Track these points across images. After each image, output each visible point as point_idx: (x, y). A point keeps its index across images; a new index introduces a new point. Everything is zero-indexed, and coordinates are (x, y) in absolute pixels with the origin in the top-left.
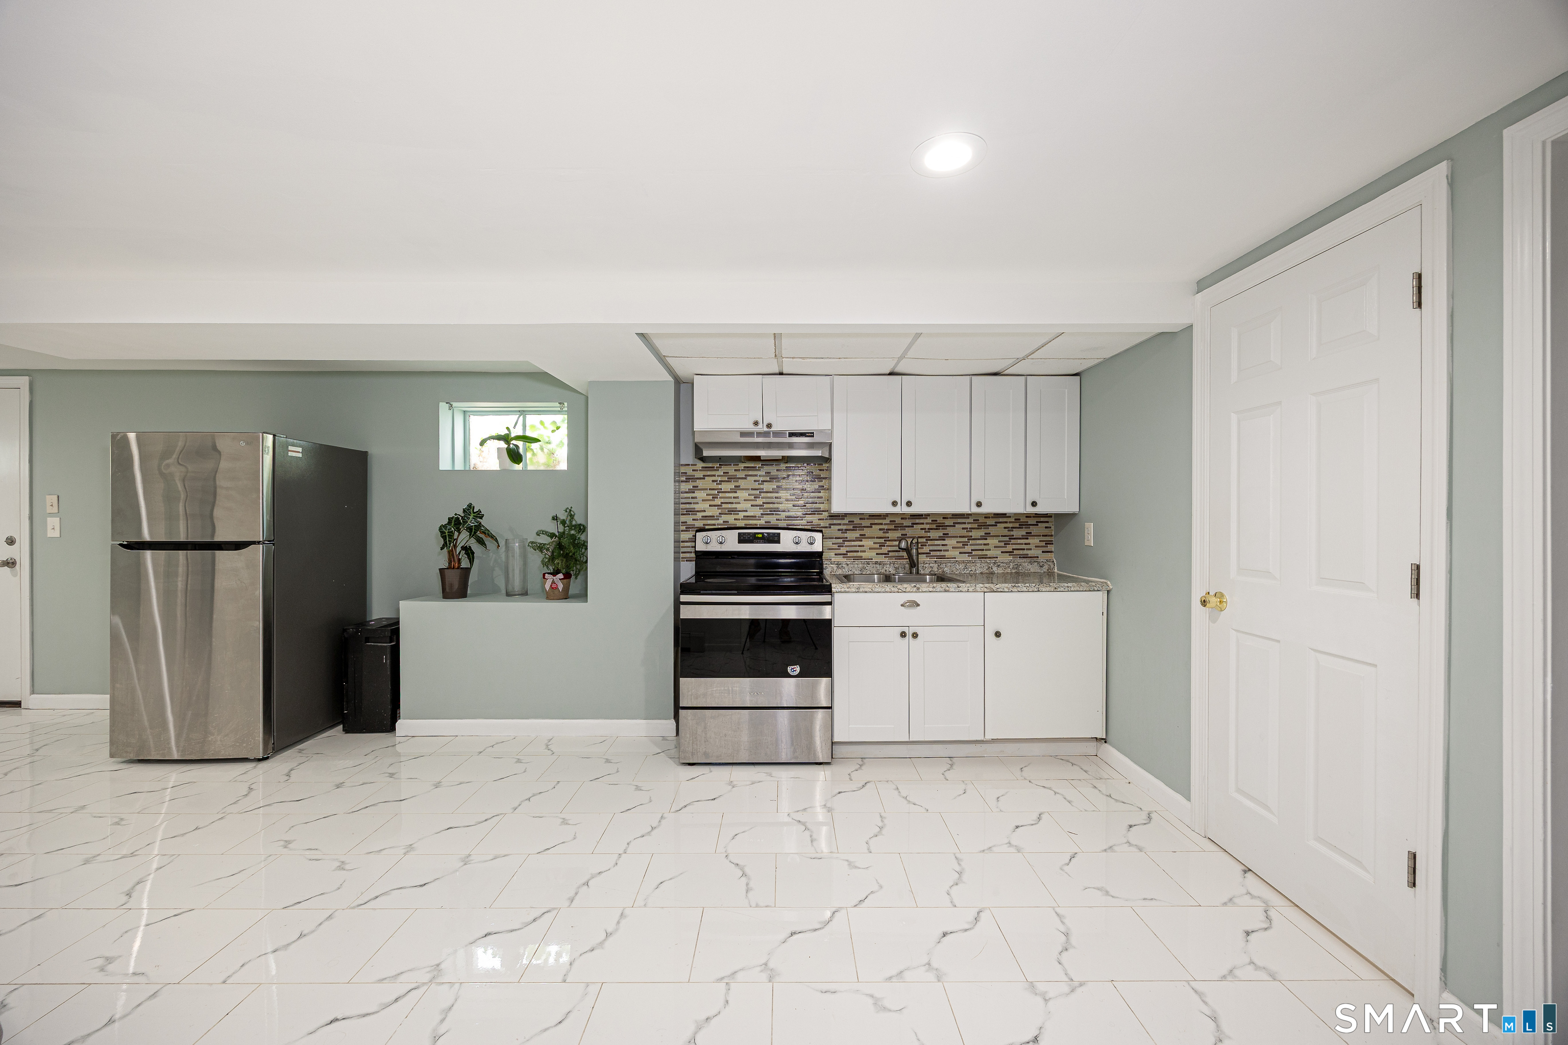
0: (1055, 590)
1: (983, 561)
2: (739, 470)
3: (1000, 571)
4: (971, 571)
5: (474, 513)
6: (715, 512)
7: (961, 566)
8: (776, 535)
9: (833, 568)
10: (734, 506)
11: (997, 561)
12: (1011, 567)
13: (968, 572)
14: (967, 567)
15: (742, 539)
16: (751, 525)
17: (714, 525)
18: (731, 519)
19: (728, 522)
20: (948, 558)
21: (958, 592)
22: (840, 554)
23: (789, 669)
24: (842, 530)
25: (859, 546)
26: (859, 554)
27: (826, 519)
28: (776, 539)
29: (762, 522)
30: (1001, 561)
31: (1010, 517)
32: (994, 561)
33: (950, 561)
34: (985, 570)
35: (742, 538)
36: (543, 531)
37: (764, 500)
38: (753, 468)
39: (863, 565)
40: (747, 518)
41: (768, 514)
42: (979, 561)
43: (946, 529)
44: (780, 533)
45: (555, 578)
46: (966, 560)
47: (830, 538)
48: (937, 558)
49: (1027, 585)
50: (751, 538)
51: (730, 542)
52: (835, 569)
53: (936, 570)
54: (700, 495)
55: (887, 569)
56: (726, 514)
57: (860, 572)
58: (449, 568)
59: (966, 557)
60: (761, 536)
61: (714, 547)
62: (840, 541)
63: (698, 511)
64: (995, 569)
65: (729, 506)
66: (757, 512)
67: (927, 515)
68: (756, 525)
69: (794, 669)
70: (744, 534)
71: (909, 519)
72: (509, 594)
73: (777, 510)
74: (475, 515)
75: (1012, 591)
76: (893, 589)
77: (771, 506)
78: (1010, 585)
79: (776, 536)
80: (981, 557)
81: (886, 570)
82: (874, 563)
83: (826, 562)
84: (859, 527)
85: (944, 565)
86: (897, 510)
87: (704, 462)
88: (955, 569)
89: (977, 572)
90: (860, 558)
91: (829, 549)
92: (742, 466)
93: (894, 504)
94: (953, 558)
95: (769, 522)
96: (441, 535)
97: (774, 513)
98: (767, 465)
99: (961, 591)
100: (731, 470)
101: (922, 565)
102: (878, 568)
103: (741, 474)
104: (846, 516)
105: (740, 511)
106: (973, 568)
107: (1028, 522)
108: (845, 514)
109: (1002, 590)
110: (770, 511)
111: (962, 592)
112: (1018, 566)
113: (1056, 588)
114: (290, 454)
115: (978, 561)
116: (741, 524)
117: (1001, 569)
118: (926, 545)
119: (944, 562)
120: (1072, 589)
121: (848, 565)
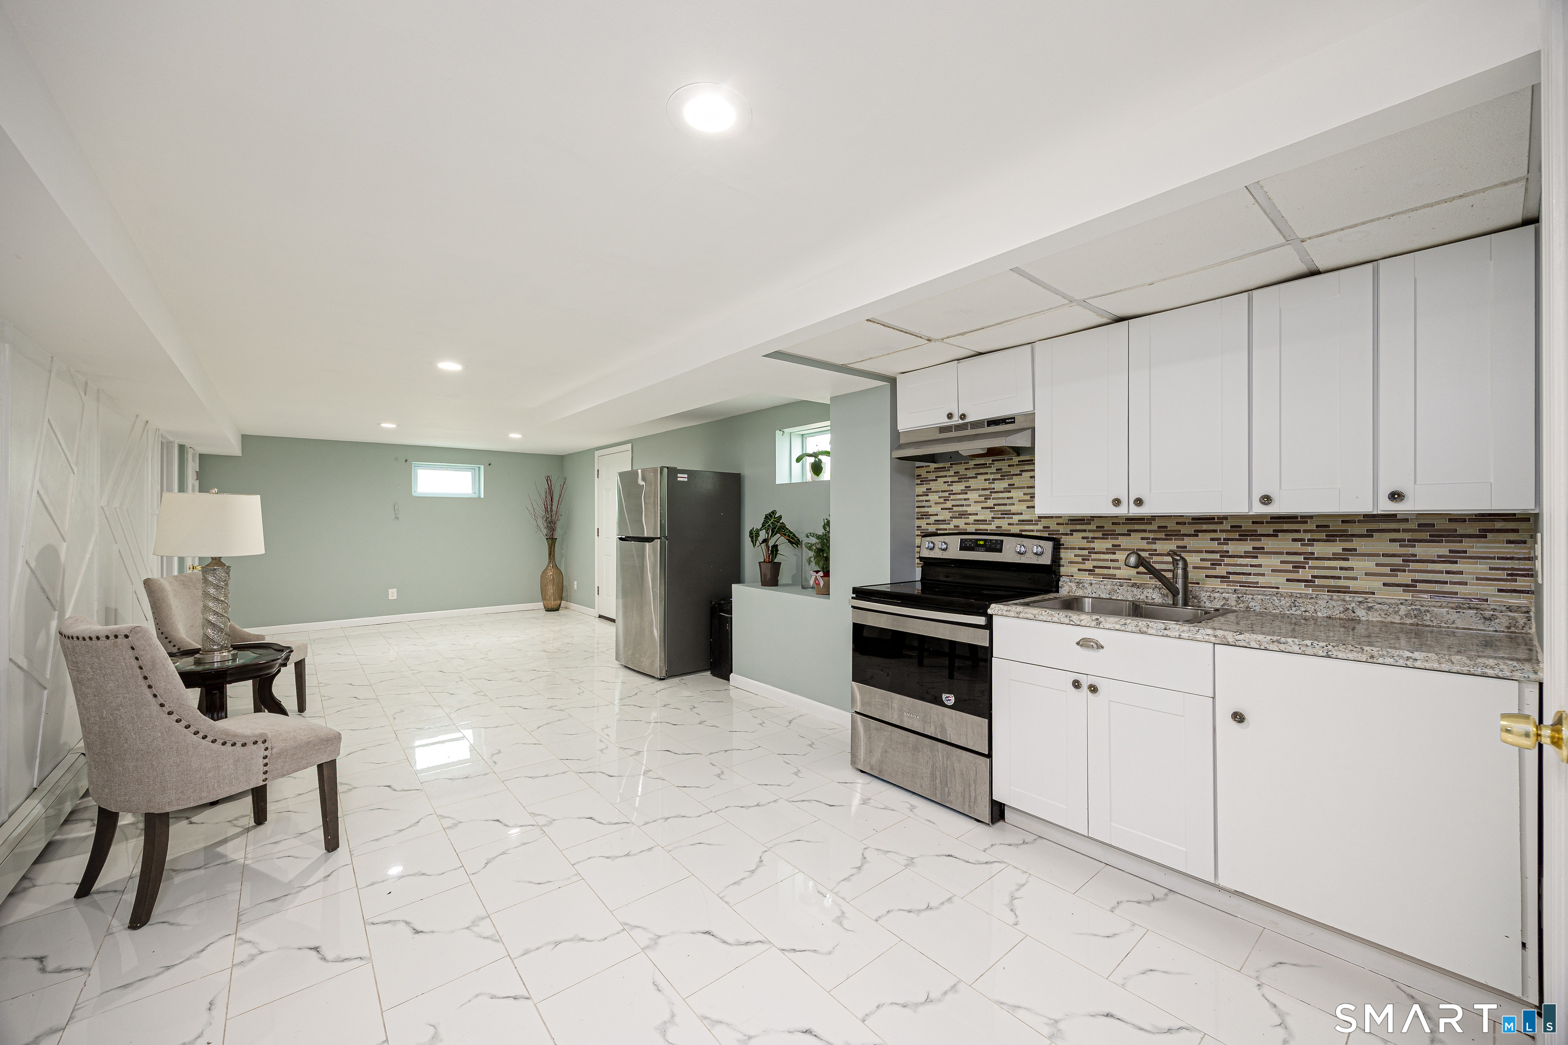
0: (1371, 660)
1: (1335, 597)
2: (969, 469)
3: (1374, 617)
4: (1305, 611)
5: (775, 518)
6: (946, 515)
7: (1283, 602)
8: (999, 542)
9: (1071, 587)
10: (964, 508)
11: (1369, 600)
12: (1402, 613)
13: (1299, 612)
14: (1297, 604)
15: (964, 547)
16: (981, 530)
17: (946, 530)
18: (961, 523)
19: (958, 526)
20: (1263, 587)
21: (1163, 636)
22: (1085, 570)
23: (944, 696)
24: (1087, 538)
25: (1111, 561)
26: (1111, 571)
27: (1067, 524)
28: (996, 547)
29: (992, 527)
30: (1379, 601)
31: (1406, 520)
32: (1360, 599)
33: (1265, 591)
34: (1337, 613)
35: (963, 545)
36: (810, 534)
37: (995, 502)
38: (984, 465)
39: (1112, 587)
40: (977, 522)
41: (999, 518)
42: (1326, 597)
43: (1260, 540)
44: (1003, 541)
45: (817, 575)
46: (1296, 593)
47: (1072, 548)
48: (1240, 586)
49: (1309, 642)
50: (973, 545)
51: (952, 550)
52: (1074, 588)
53: (1234, 603)
54: (933, 497)
55: (1149, 595)
56: (956, 518)
57: (1108, 596)
58: (764, 562)
59: (1300, 588)
60: (982, 543)
61: (937, 554)
62: (1086, 552)
63: (931, 515)
64: (1361, 613)
65: (960, 509)
66: (987, 515)
67: (1223, 519)
68: (987, 530)
69: (949, 698)
70: (966, 540)
71: (1189, 523)
72: (803, 588)
73: (1009, 513)
74: (775, 520)
75: (1266, 649)
76: (1062, 620)
77: (1003, 508)
78: (1269, 638)
79: (999, 544)
80: (1332, 590)
81: (1147, 597)
82: (1130, 584)
83: (1064, 579)
84: (1112, 535)
85: (1250, 597)
86: (1122, 511)
87: (936, 463)
88: (1270, 605)
89: (1319, 614)
90: (1113, 577)
91: (1071, 562)
92: (972, 463)
93: (1117, 502)
94: (1273, 588)
95: (1001, 527)
96: (750, 535)
97: (1006, 516)
98: (999, 460)
99: (1167, 636)
100: (961, 469)
101: (1208, 594)
102: (1135, 593)
103: (971, 473)
104: (1093, 520)
105: (970, 514)
106: (1311, 608)
107: (1456, 530)
108: (1091, 517)
109: (1245, 645)
110: (1001, 514)
111: (1170, 637)
112: (1419, 614)
113: (1372, 657)
114: (679, 479)
115: (1325, 595)
116: (971, 529)
117: (1376, 614)
118: (1220, 565)
119: (1252, 592)
120: (1418, 664)
121: (1091, 585)
